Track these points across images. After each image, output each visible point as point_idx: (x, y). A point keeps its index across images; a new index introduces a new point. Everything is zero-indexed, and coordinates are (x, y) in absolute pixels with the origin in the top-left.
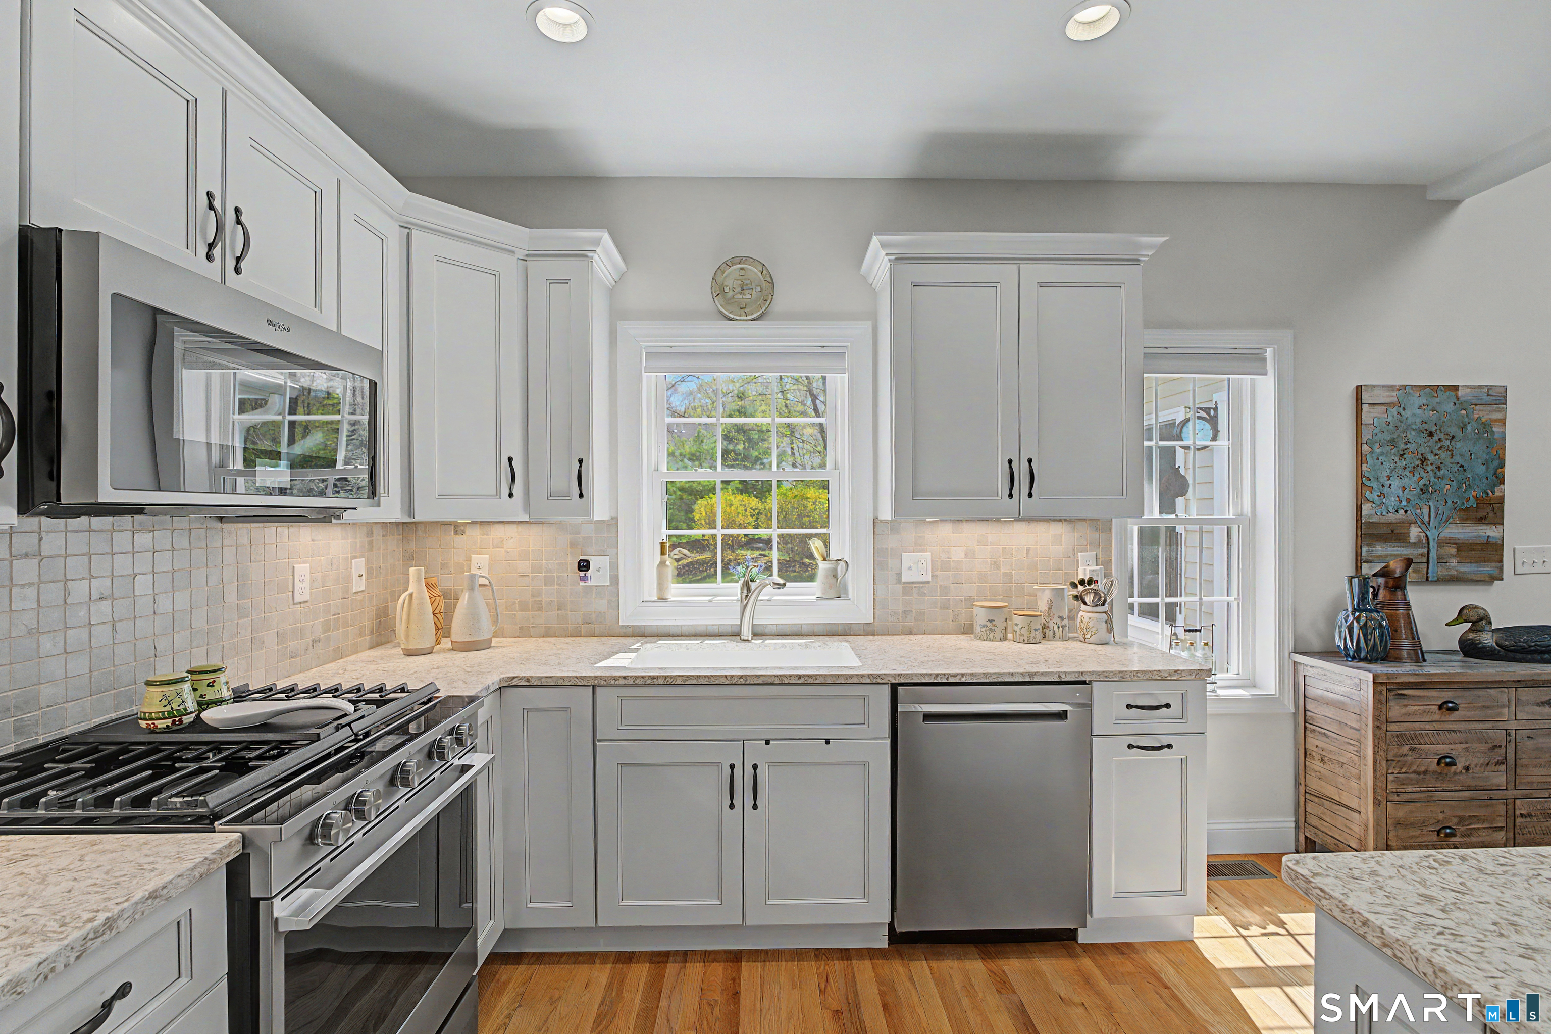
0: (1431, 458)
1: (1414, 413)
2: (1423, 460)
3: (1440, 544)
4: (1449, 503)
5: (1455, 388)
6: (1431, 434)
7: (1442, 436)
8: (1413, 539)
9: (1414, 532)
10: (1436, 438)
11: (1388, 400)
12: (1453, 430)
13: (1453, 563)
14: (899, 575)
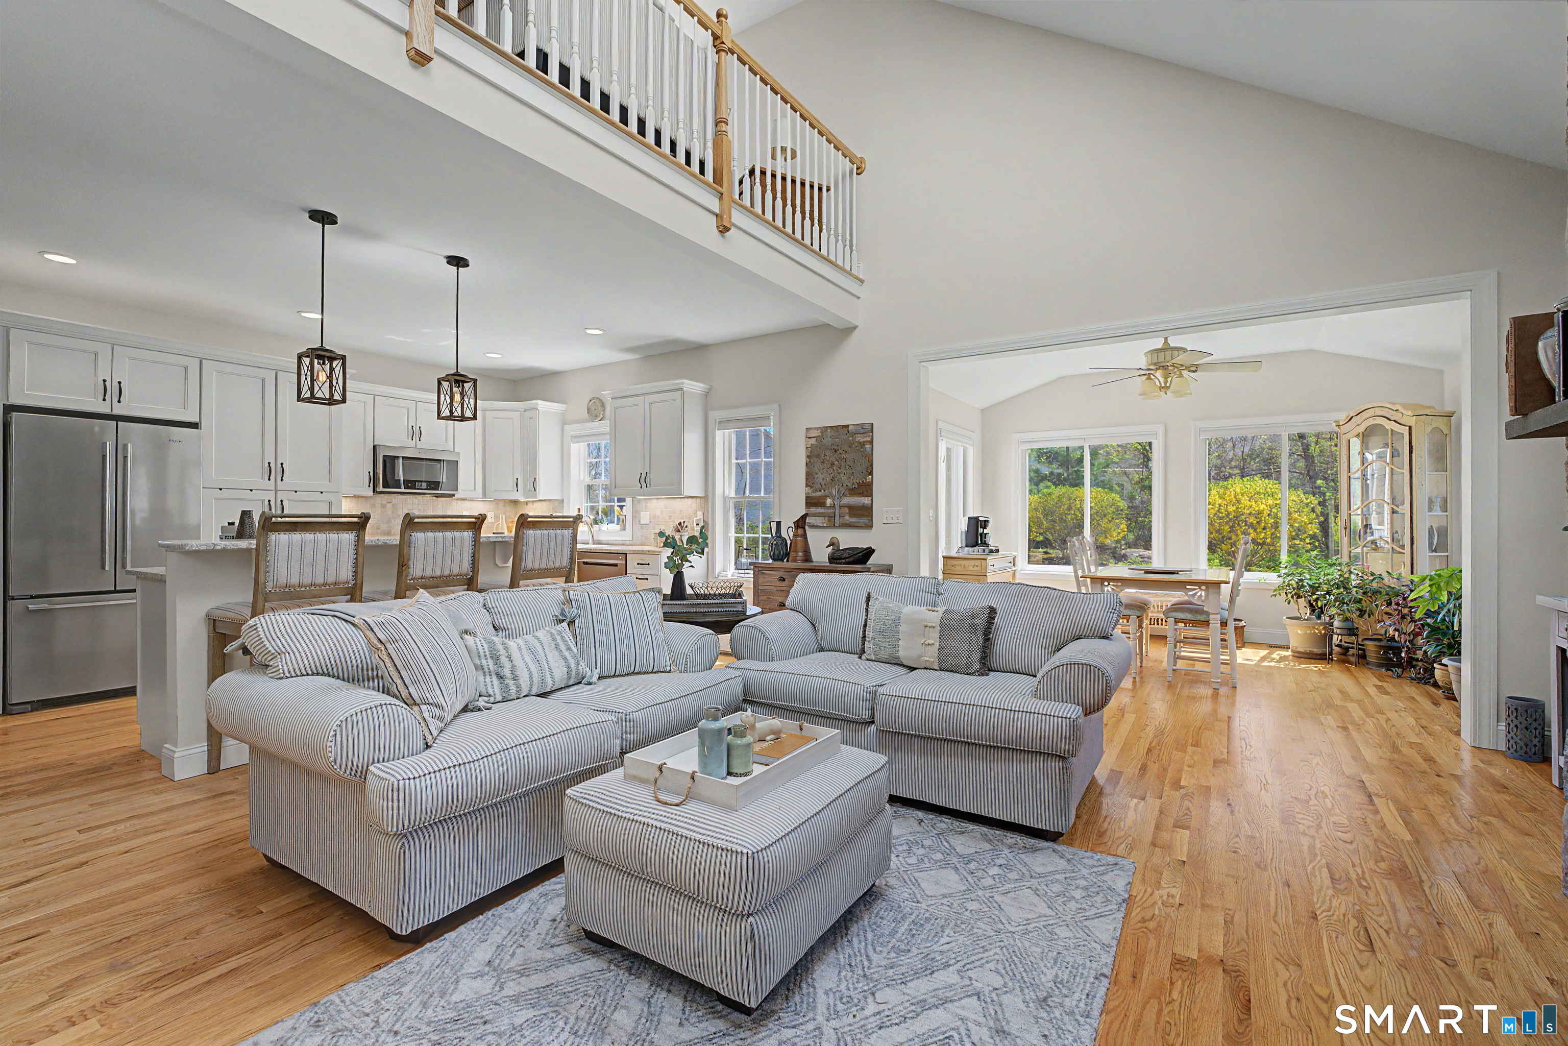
0: (836, 463)
1: (828, 441)
2: (833, 464)
3: (840, 507)
4: (845, 485)
5: (847, 426)
6: (836, 451)
7: (841, 452)
8: (828, 505)
9: (829, 501)
10: (838, 452)
11: (816, 435)
12: (847, 448)
13: (847, 517)
14: (640, 521)
